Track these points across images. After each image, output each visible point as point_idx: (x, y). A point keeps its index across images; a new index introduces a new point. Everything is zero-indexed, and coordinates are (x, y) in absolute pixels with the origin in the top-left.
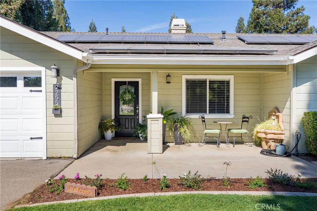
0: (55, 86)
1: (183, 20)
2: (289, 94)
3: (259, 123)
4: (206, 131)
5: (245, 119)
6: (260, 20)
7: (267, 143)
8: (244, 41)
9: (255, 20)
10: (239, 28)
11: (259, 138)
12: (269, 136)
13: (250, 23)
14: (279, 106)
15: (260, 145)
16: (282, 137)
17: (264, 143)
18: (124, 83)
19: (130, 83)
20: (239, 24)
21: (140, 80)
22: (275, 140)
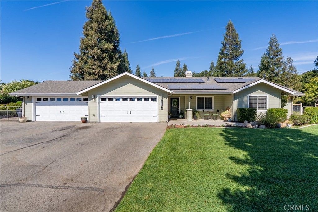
0: (161, 100)
1: (191, 71)
2: (232, 103)
3: (223, 112)
4: (205, 115)
5: (218, 111)
6: (222, 66)
7: (225, 118)
8: (216, 81)
9: (220, 65)
10: (212, 67)
11: (223, 117)
12: (226, 116)
13: (217, 66)
14: (229, 107)
15: (223, 119)
16: (230, 116)
17: (224, 119)
18: (174, 98)
19: (176, 98)
20: (211, 65)
21: (180, 97)
22: (228, 117)
